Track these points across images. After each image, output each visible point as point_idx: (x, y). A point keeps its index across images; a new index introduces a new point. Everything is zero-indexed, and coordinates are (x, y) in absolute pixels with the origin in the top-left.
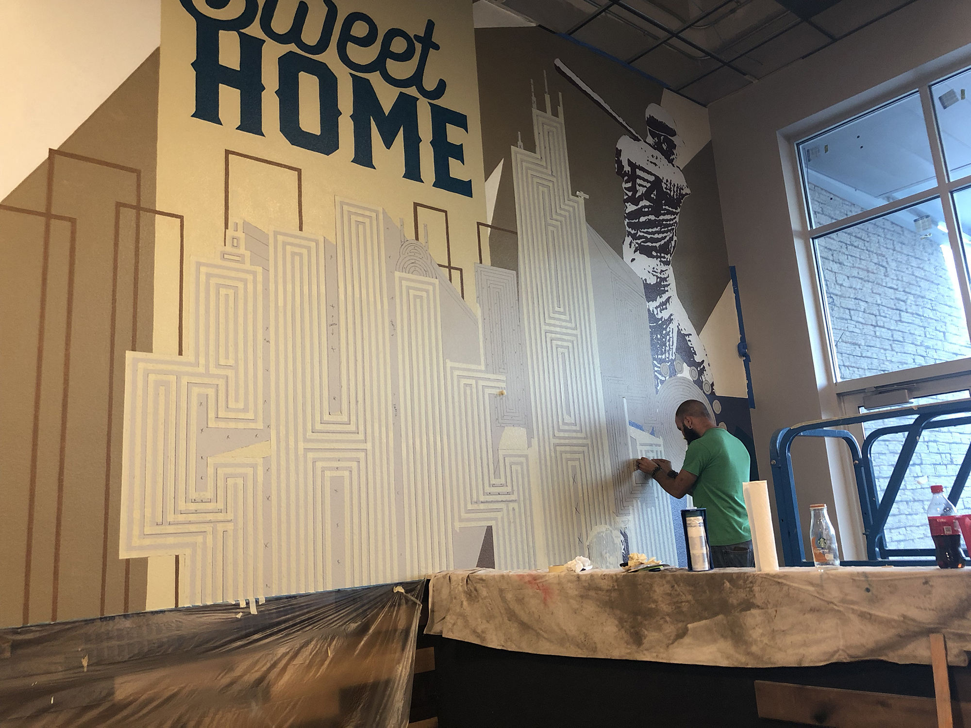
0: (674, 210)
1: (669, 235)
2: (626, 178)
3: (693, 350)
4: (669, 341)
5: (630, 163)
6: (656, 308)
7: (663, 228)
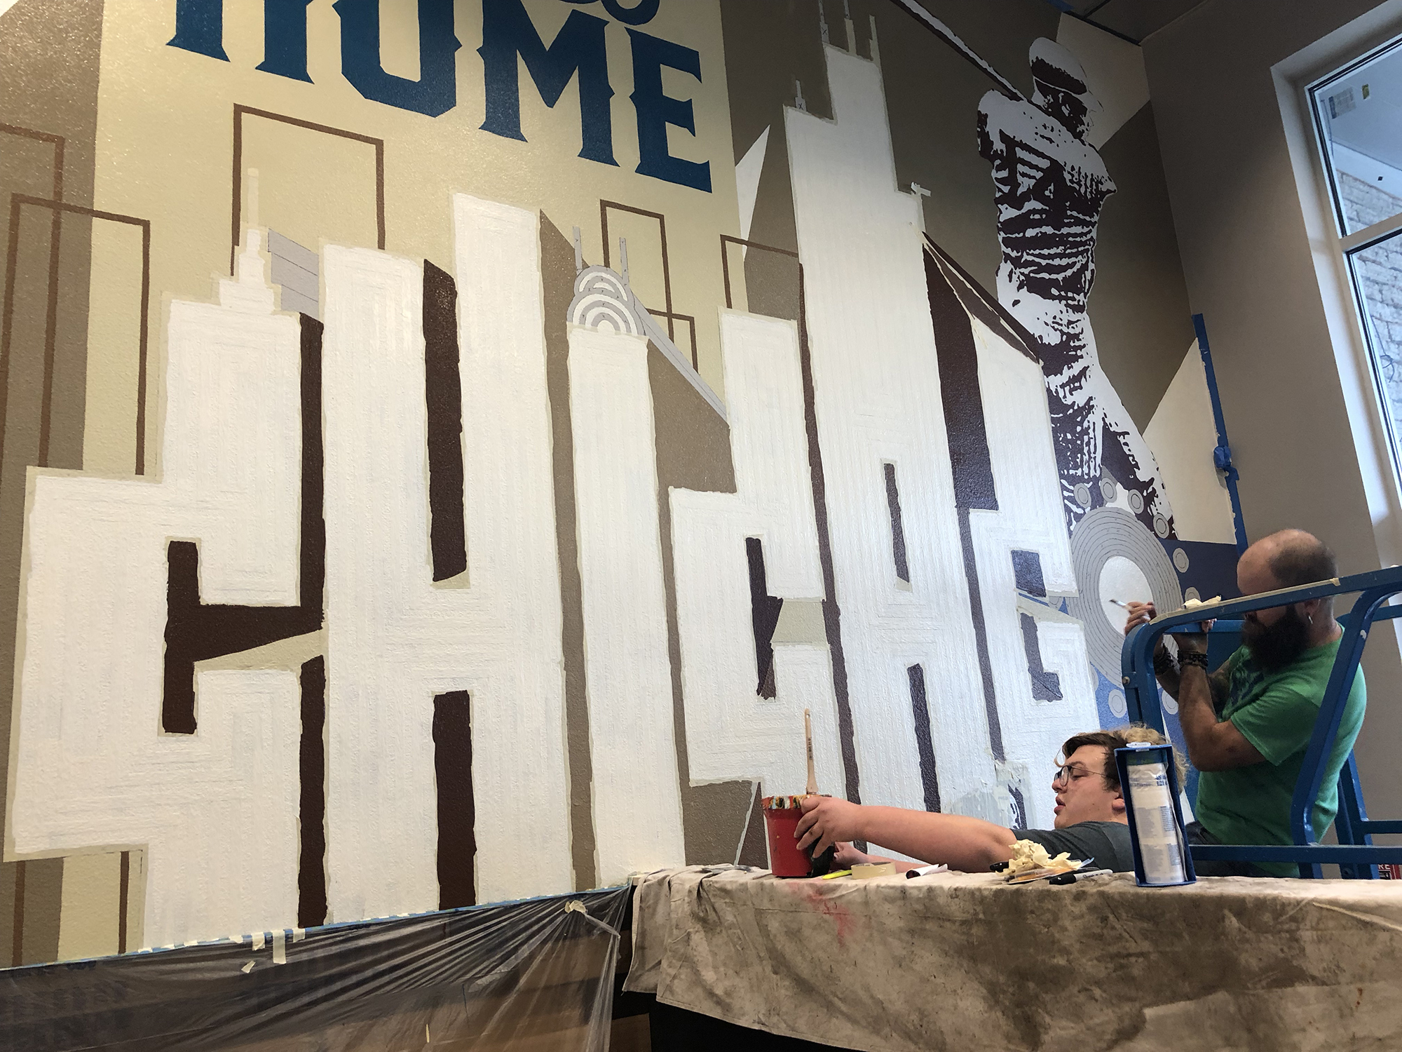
0: (1088, 218)
1: (1081, 260)
2: (998, 162)
3: (1133, 460)
4: (1088, 444)
5: (1004, 137)
6: (1061, 386)
7: (1069, 248)
